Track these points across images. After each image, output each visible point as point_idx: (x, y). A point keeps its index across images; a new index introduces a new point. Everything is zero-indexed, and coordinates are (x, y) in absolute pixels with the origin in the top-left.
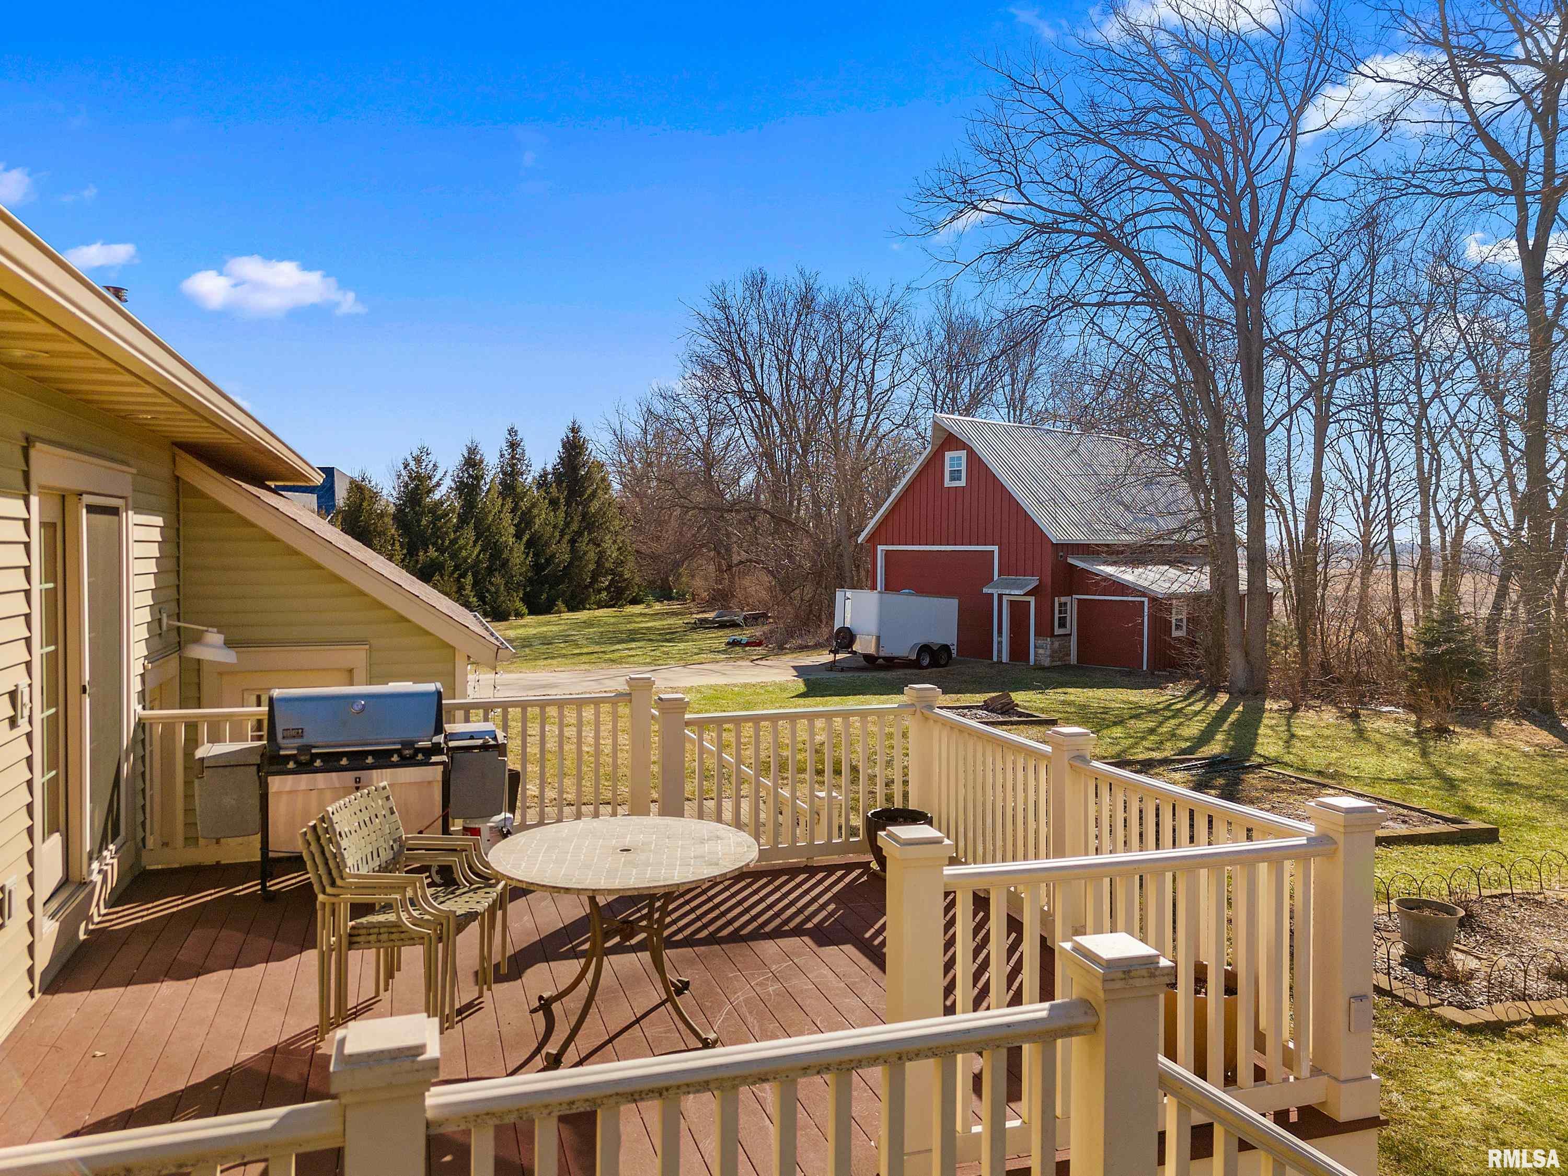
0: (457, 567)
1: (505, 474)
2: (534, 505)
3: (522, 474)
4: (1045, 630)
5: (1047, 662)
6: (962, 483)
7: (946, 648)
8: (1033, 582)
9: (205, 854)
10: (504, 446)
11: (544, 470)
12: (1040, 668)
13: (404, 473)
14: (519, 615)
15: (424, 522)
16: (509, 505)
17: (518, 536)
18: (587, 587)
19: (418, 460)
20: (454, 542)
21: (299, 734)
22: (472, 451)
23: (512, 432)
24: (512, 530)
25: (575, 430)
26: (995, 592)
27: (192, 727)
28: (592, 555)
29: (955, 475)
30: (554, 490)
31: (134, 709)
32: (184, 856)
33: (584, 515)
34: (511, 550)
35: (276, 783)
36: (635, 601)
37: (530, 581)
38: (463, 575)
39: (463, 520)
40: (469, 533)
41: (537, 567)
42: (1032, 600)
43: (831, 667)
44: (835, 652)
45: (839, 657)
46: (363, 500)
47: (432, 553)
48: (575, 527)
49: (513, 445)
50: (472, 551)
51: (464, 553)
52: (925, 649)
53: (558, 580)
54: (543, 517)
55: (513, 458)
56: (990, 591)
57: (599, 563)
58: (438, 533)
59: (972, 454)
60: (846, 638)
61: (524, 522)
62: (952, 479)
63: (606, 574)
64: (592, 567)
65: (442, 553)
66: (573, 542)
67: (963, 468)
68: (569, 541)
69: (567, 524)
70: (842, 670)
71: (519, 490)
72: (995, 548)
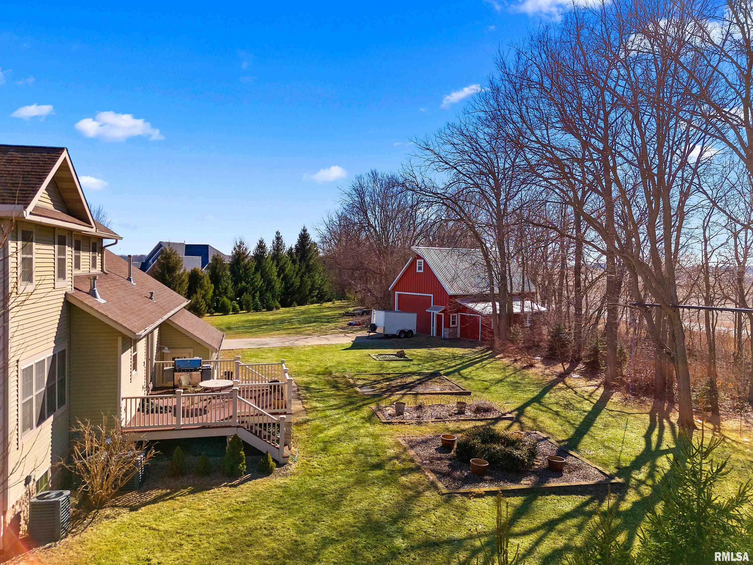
0: (253, 289)
1: (274, 250)
2: (285, 263)
3: (282, 250)
4: (447, 325)
5: (447, 337)
6: (422, 271)
7: (411, 331)
8: (443, 308)
9: (165, 385)
10: (274, 239)
11: (291, 248)
12: (445, 339)
13: (234, 252)
14: (277, 308)
15: (241, 272)
16: (275, 263)
17: (279, 276)
18: (307, 296)
19: (239, 247)
20: (252, 279)
21: (179, 366)
22: (261, 242)
23: (278, 233)
24: (276, 274)
25: (305, 230)
26: (432, 312)
27: (163, 364)
28: (309, 283)
29: (420, 268)
30: (295, 256)
31: (154, 361)
32: (162, 385)
33: (307, 266)
34: (275, 282)
35: (176, 374)
36: (329, 300)
37: (283, 294)
38: (256, 292)
39: (257, 269)
40: (258, 276)
41: (286, 288)
42: (443, 314)
43: (368, 337)
44: (369, 332)
45: (371, 334)
46: (217, 264)
47: (244, 284)
48: (303, 270)
49: (278, 238)
50: (259, 282)
51: (256, 284)
52: (402, 332)
53: (294, 293)
54: (289, 267)
55: (278, 244)
56: (429, 311)
57: (312, 286)
58: (247, 276)
59: (425, 262)
60: (373, 328)
61: (281, 270)
62: (419, 269)
63: (316, 290)
64: (309, 287)
65: (247, 284)
66: (302, 277)
67: (422, 266)
68: (300, 277)
69: (300, 270)
70: (371, 339)
71: (280, 257)
72: (432, 295)
